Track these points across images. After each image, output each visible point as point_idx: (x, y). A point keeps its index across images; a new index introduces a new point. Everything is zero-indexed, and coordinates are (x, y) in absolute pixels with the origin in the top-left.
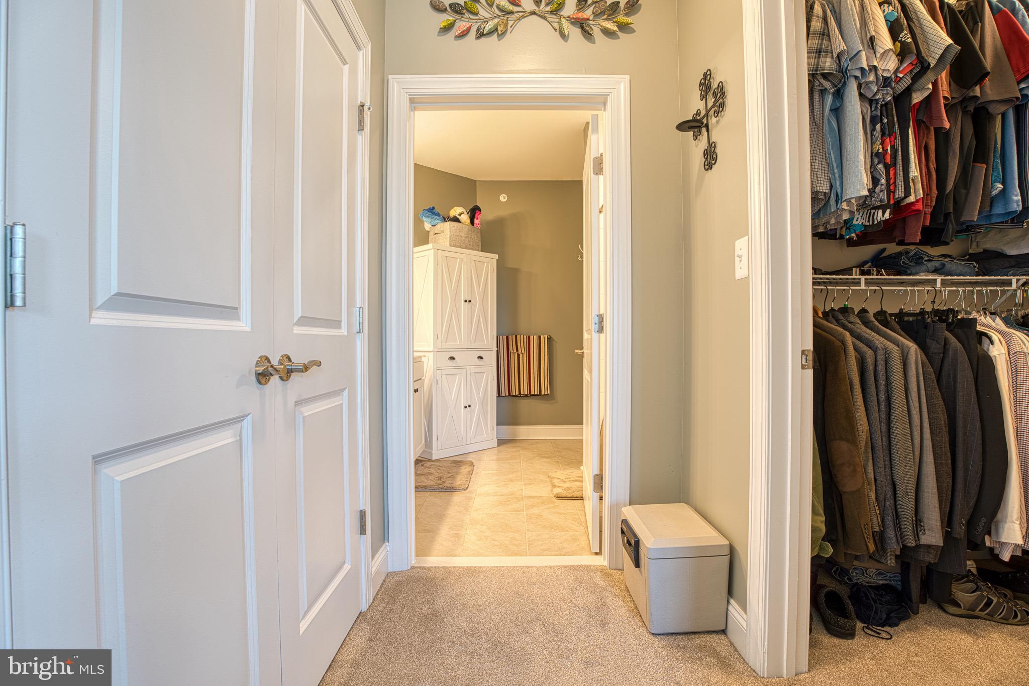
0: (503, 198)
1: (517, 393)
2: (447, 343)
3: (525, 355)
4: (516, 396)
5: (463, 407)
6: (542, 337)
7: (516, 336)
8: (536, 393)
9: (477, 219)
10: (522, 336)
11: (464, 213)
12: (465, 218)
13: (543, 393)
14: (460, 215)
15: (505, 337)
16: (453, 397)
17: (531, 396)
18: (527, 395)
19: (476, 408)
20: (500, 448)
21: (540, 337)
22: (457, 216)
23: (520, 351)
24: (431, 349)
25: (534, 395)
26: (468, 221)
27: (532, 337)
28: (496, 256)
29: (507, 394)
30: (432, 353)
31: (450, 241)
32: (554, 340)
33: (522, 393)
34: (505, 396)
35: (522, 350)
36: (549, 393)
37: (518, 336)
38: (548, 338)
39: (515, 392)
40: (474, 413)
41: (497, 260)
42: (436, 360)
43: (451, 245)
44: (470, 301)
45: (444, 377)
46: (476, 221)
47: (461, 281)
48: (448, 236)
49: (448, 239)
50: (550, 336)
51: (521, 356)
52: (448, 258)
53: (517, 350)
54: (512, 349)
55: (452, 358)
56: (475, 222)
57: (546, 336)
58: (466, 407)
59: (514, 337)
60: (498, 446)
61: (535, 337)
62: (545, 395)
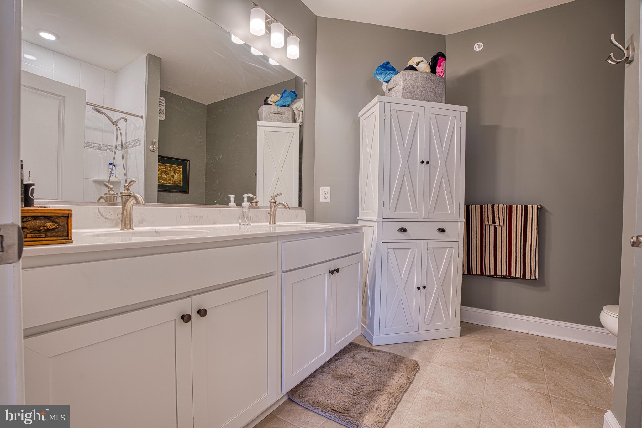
0: (478, 47)
1: (492, 273)
2: (396, 212)
3: (504, 229)
4: (490, 276)
5: (415, 288)
6: (529, 207)
7: (493, 206)
8: (518, 276)
9: (440, 67)
10: (501, 206)
11: (422, 61)
12: (424, 67)
13: (528, 277)
14: (418, 64)
15: (478, 206)
16: (402, 277)
17: (510, 278)
18: (505, 277)
19: (434, 290)
20: (463, 338)
21: (526, 207)
22: (415, 66)
23: (497, 224)
24: (375, 218)
25: (515, 278)
26: (428, 70)
27: (514, 207)
28: (465, 109)
29: (479, 273)
30: (376, 223)
31: (403, 93)
32: (547, 211)
33: (499, 273)
34: (477, 275)
35: (501, 222)
36: (537, 277)
37: (496, 206)
38: (538, 208)
39: (490, 270)
40: (431, 295)
41: (466, 113)
42: (381, 231)
43: (403, 98)
44: (428, 162)
45: (391, 252)
46: (439, 69)
47: (417, 140)
48: (401, 88)
49: (401, 91)
50: (541, 206)
51: (499, 229)
52: (398, 111)
53: (494, 222)
54: (488, 221)
55: (403, 230)
56: (437, 71)
57: (536, 206)
58: (419, 288)
59: (490, 206)
60: (461, 336)
61: (519, 207)
62: (531, 279)
